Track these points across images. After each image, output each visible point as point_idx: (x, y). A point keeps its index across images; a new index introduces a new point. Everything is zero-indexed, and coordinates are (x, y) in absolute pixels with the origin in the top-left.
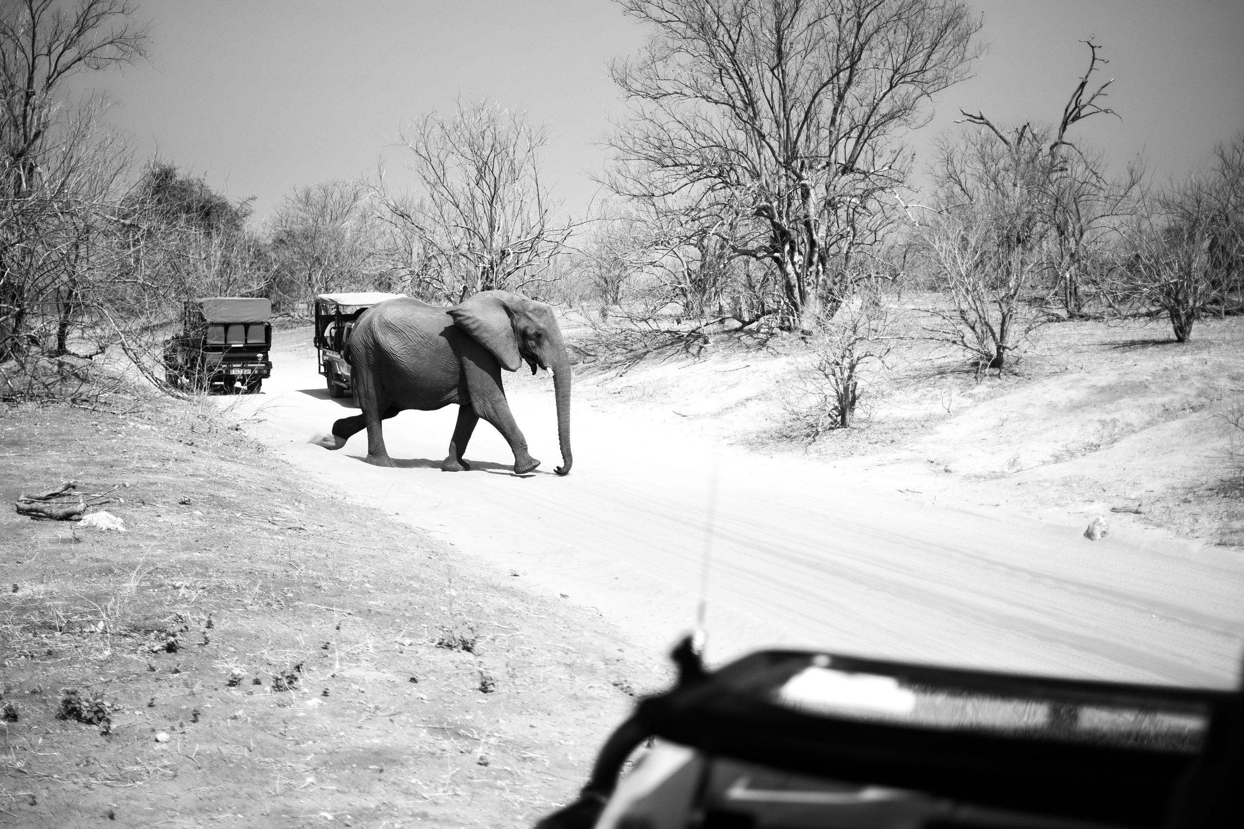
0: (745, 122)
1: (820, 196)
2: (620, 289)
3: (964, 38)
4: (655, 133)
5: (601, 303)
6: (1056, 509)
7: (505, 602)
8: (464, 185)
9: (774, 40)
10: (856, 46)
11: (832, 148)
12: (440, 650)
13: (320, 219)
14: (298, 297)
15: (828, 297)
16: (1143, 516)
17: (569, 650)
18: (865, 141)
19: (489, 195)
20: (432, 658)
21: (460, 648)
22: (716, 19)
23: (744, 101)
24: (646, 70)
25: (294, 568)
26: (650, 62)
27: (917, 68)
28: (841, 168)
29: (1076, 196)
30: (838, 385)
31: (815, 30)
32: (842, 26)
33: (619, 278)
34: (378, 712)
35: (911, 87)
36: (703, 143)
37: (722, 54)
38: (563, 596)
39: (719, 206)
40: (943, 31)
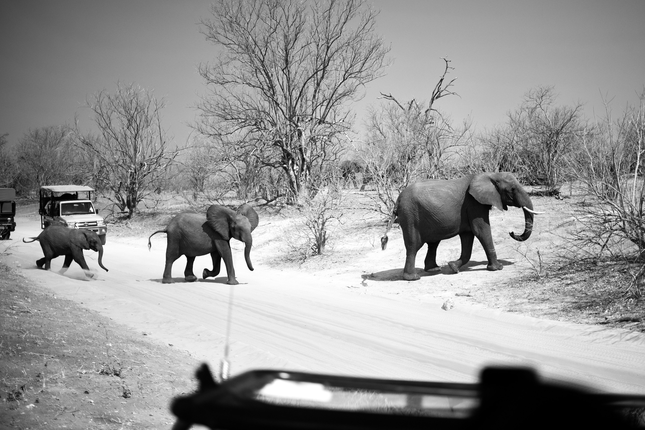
0: (268, 97)
1: (308, 135)
2: (204, 184)
3: (381, 55)
4: (222, 102)
5: (194, 191)
6: (428, 295)
7: (138, 349)
8: (121, 128)
9: (284, 55)
10: (326, 59)
11: (313, 111)
12: (102, 376)
13: (44, 146)
14: (31, 188)
15: (311, 187)
16: (471, 297)
17: (172, 374)
18: (331, 107)
19: (134, 134)
20: (97, 380)
21: (113, 374)
22: (254, 43)
23: (268, 86)
24: (217, 69)
25: (23, 333)
26: (219, 65)
27: (358, 70)
28: (318, 121)
29: (438, 136)
30: (316, 233)
31: (305, 50)
32: (319, 48)
33: (203, 178)
34: (66, 411)
35: (354, 80)
36: (247, 108)
37: (257, 61)
38: (170, 345)
39: (256, 141)
40: (371, 52)
